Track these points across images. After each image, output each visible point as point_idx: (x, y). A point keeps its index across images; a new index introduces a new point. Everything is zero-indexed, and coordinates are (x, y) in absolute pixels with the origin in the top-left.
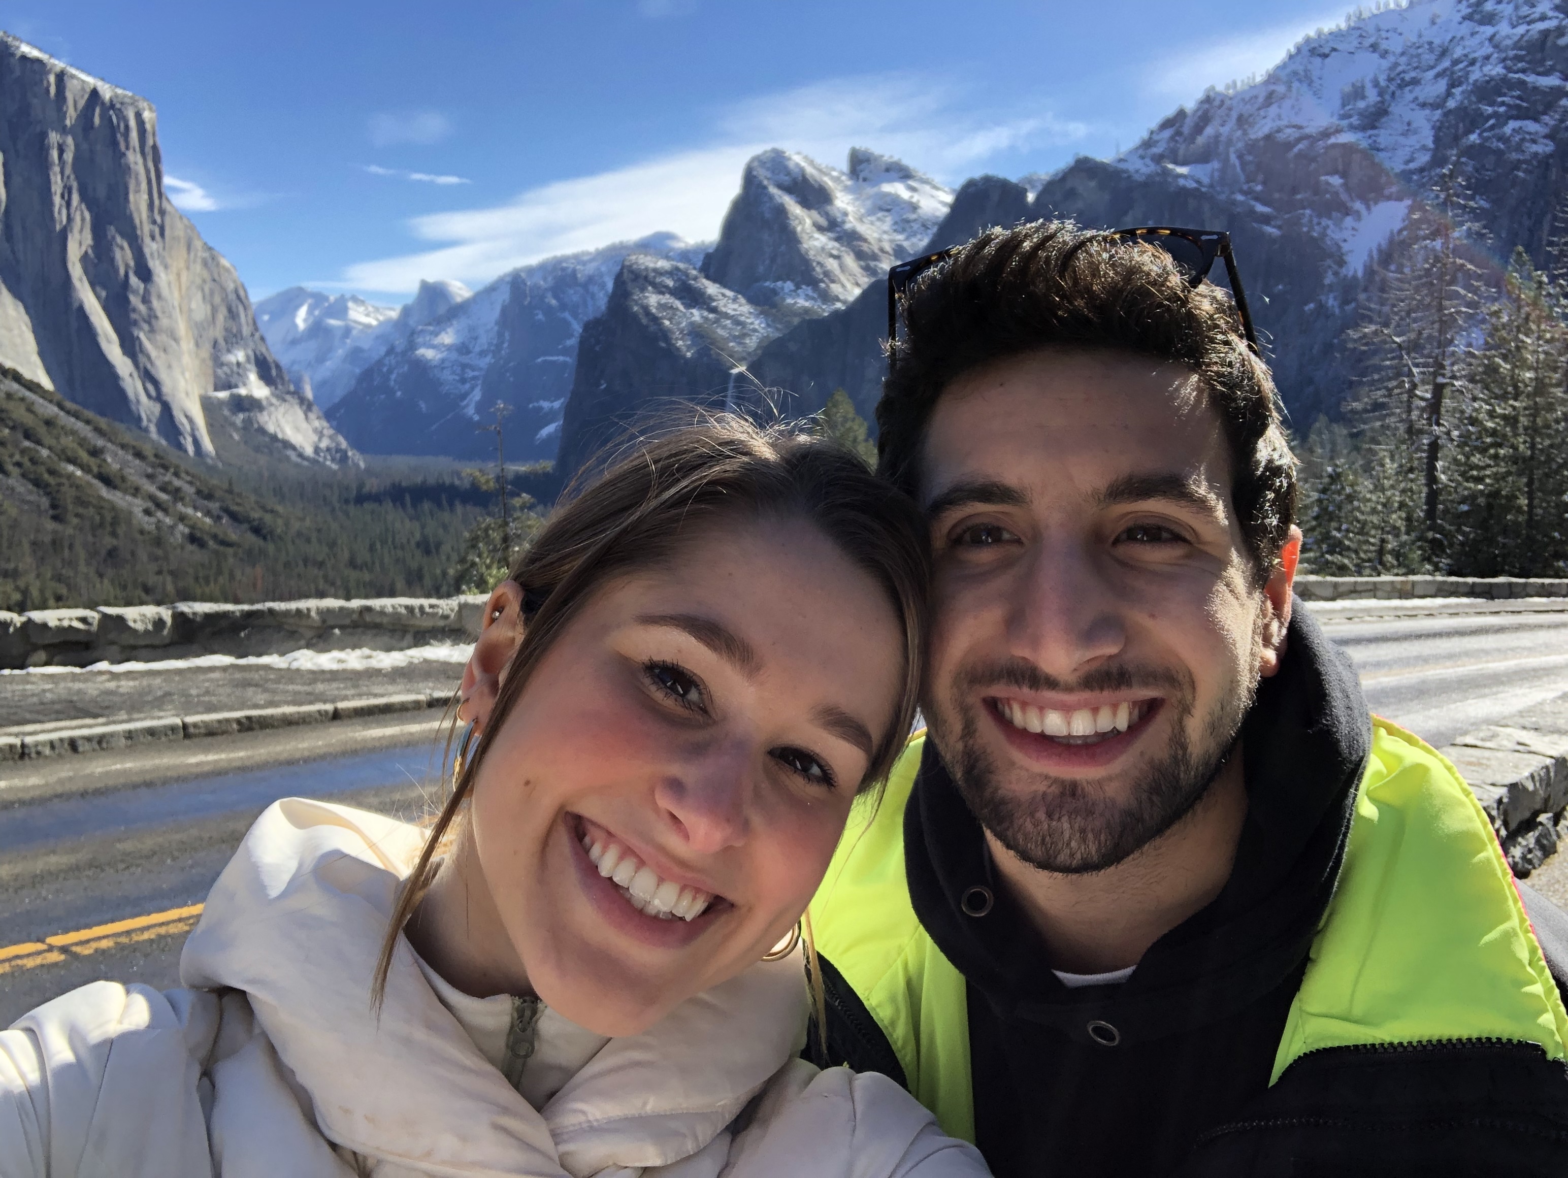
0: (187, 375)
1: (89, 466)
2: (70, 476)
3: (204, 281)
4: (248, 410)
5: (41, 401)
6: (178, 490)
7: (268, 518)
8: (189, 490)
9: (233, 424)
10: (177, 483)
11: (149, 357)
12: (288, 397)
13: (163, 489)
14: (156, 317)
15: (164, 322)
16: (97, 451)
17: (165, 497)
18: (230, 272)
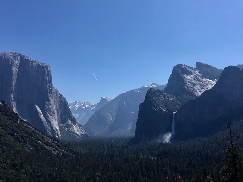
0: (56, 120)
1: (42, 141)
2: (39, 143)
3: (59, 101)
4: (68, 127)
5: (31, 127)
6: (59, 145)
7: (77, 150)
8: (61, 145)
10: (59, 144)
11: (49, 117)
12: (76, 124)
13: (56, 145)
14: (50, 109)
15: (52, 110)
16: (43, 138)
17: (57, 147)
18: (64, 99)
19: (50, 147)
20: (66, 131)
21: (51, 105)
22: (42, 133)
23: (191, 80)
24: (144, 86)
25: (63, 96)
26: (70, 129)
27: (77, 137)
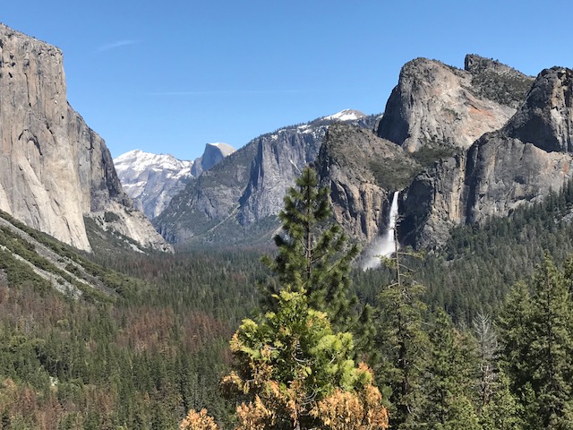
0: (77, 202)
4: (111, 222)
6: (76, 269)
8: (82, 269)
9: (101, 230)
10: (75, 265)
12: (133, 213)
13: (66, 268)
15: (65, 172)
16: (31, 247)
17: (69, 273)
18: (102, 142)
19: (50, 272)
20: (103, 232)
21: (63, 158)
22: (31, 235)
23: (449, 104)
24: (323, 118)
25: (97, 137)
26: (117, 226)
27: (135, 248)
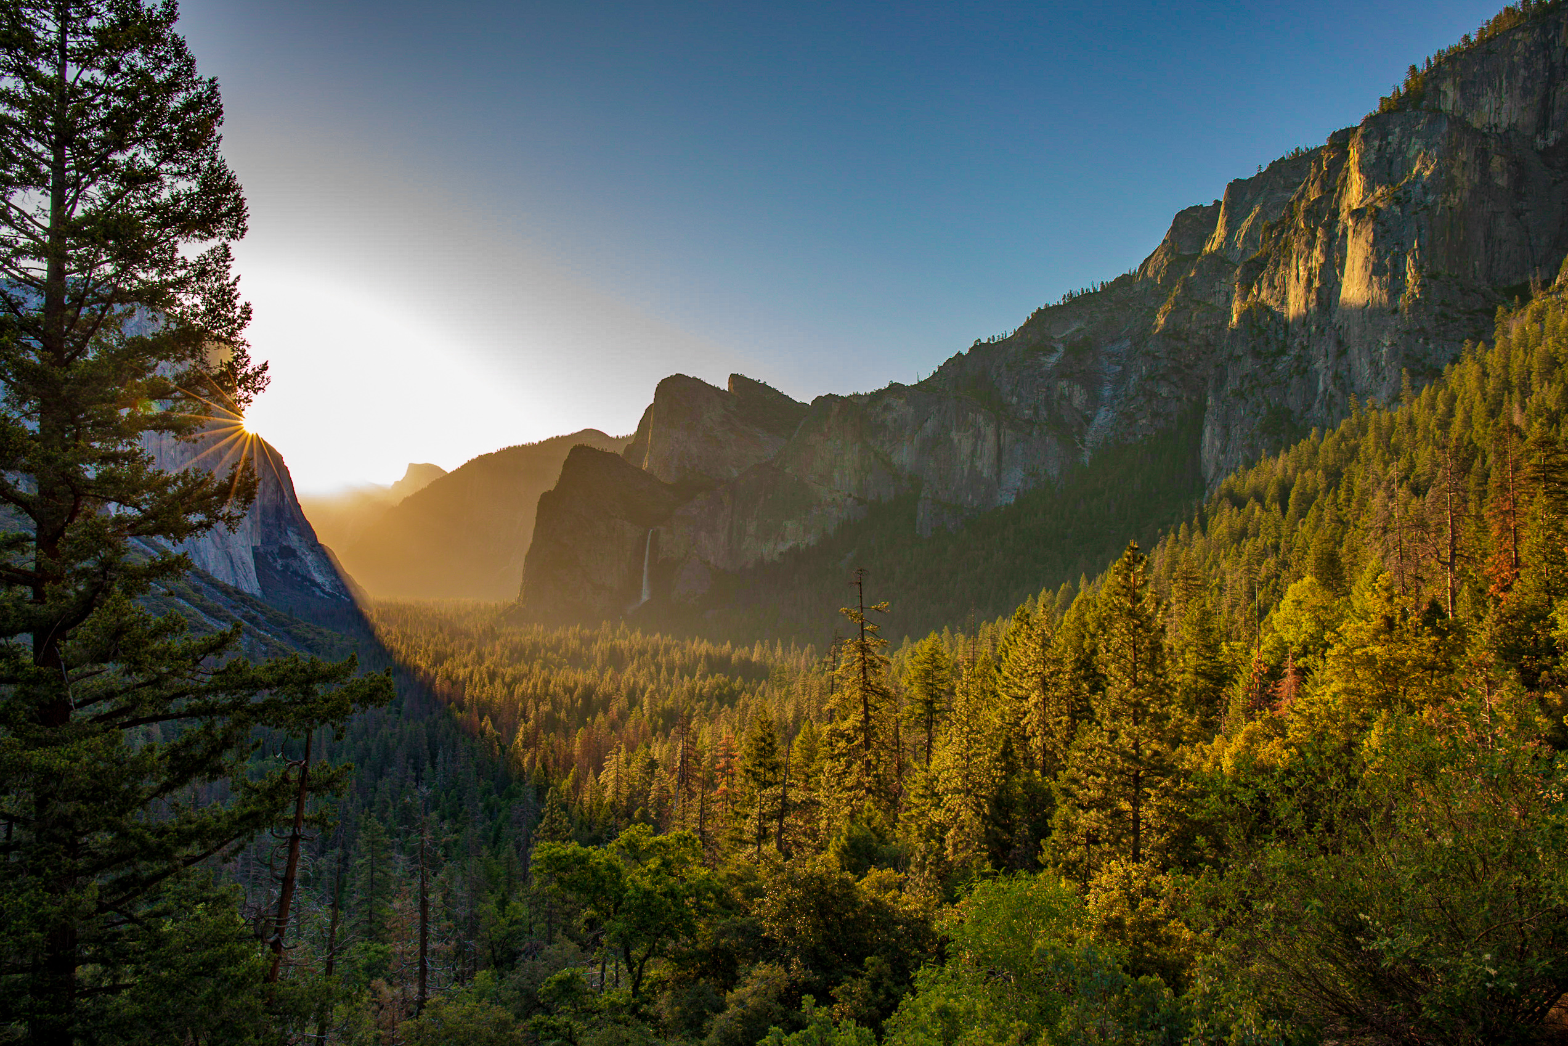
0: (244, 532)
2: (182, 609)
4: (287, 558)
8: (262, 618)
9: (275, 568)
19: (224, 621)
20: (277, 571)
23: (712, 429)
25: (272, 450)
26: (295, 564)
27: (318, 592)
